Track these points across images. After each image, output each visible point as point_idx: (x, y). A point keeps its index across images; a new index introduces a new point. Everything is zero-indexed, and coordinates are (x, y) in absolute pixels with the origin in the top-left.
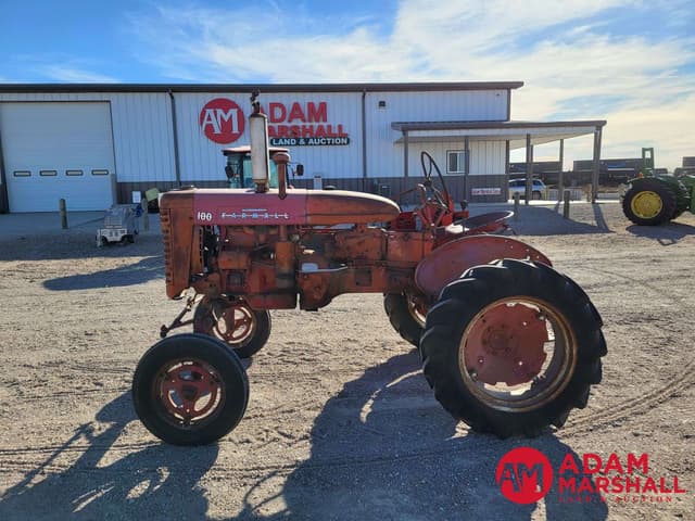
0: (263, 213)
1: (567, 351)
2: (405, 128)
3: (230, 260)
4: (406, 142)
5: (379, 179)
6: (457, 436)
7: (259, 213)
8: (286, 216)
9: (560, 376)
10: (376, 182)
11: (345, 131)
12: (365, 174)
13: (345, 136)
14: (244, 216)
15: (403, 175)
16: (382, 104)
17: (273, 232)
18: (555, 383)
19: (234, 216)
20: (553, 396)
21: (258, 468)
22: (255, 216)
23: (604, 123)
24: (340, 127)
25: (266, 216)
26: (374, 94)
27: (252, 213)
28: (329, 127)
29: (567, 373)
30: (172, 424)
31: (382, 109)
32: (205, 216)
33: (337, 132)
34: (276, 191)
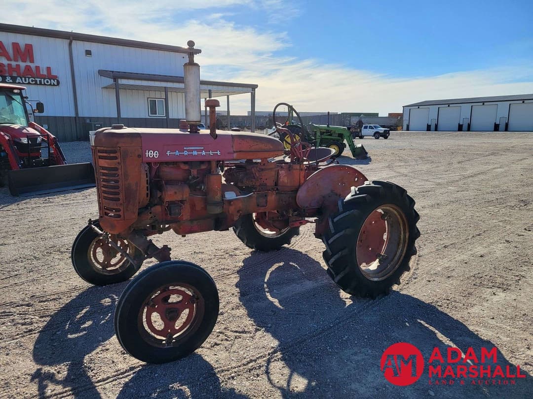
0: (201, 151)
1: (402, 237)
2: (116, 76)
3: (176, 193)
4: (117, 88)
5: (90, 118)
6: (347, 305)
7: (198, 151)
8: (218, 153)
9: (398, 254)
10: (88, 121)
11: (54, 73)
12: (77, 113)
13: (55, 78)
14: (186, 153)
15: (116, 116)
16: (88, 53)
17: (203, 167)
18: (396, 258)
19: (177, 153)
20: (397, 266)
21: (251, 361)
22: (195, 153)
23: (256, 86)
24: (49, 69)
25: (204, 153)
26: (80, 43)
27: (192, 151)
28: (37, 68)
29: (402, 251)
30: (156, 345)
31: (88, 58)
32: (152, 154)
33: (45, 73)
34: (208, 132)
